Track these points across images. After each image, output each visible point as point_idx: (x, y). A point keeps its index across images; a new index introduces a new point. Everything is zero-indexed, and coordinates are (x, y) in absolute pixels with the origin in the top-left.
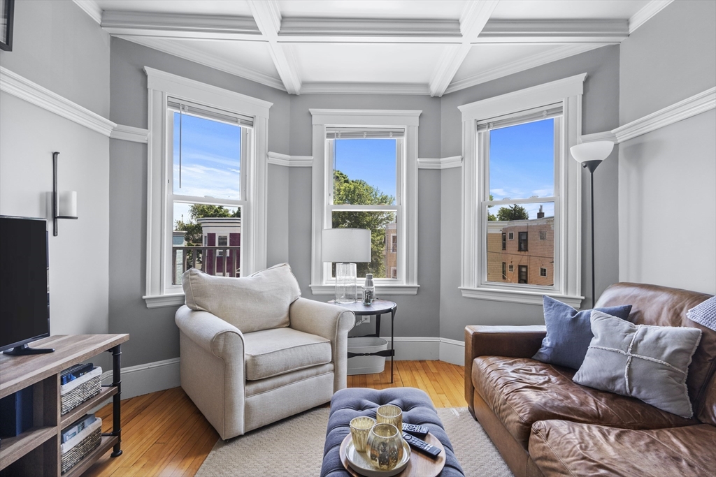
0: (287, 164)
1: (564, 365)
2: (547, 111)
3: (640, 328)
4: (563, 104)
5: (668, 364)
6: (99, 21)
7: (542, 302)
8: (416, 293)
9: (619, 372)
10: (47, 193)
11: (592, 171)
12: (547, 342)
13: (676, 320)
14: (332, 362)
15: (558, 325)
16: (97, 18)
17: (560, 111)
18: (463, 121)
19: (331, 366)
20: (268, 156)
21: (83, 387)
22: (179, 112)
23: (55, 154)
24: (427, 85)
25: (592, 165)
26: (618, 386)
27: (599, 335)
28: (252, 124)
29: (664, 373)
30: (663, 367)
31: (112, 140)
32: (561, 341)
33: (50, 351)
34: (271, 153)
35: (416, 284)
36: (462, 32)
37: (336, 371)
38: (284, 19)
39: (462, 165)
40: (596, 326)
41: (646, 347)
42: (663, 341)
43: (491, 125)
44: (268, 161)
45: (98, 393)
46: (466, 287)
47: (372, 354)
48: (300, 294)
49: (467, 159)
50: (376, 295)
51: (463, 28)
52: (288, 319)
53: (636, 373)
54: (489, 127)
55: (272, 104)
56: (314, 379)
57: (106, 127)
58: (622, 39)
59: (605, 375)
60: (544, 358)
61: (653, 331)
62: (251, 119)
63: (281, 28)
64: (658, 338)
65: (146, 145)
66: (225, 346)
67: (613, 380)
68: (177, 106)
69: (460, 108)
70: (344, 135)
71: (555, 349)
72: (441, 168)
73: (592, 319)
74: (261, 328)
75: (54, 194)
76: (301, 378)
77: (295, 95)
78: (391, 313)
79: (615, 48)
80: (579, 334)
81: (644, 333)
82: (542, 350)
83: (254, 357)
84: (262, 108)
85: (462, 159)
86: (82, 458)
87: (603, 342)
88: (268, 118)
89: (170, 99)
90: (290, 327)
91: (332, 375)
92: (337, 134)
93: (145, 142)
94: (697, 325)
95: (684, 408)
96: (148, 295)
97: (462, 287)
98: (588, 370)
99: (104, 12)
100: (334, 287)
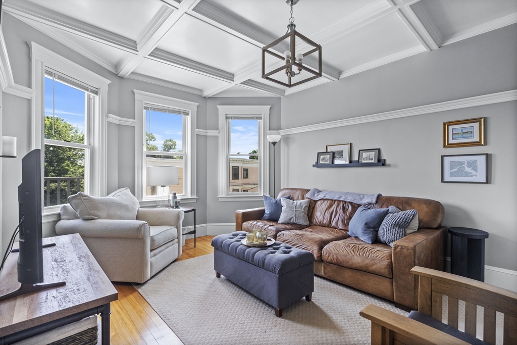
0: (117, 122)
1: (274, 219)
3: (295, 202)
4: (263, 116)
7: (263, 199)
8: (195, 201)
9: (292, 216)
11: (274, 146)
12: (267, 212)
13: (303, 198)
14: (177, 238)
15: (271, 204)
17: (261, 118)
18: (219, 113)
19: (176, 240)
20: (108, 117)
22: (52, 78)
24: (201, 91)
25: (274, 143)
26: (292, 221)
27: (285, 205)
28: (96, 93)
29: (303, 213)
30: (303, 212)
31: (5, 94)
32: (273, 211)
34: (111, 115)
35: (195, 197)
36: (234, 80)
37: (178, 242)
38: (157, 49)
39: (219, 135)
40: (284, 203)
41: (298, 207)
42: (302, 204)
44: (108, 120)
46: (221, 196)
49: (221, 133)
51: (235, 79)
53: (297, 215)
55: (111, 82)
56: (171, 247)
58: (282, 96)
59: (288, 218)
60: (266, 218)
61: (299, 202)
62: (96, 90)
63: (152, 53)
64: (301, 204)
65: (29, 101)
66: (144, 231)
67: (290, 219)
68: (50, 74)
69: (218, 107)
70: (154, 109)
71: (271, 214)
72: (208, 135)
73: (282, 201)
76: (168, 247)
77: (123, 78)
78: (193, 212)
79: (280, 99)
80: (278, 207)
81: (297, 203)
82: (265, 216)
84: (103, 83)
85: (219, 132)
87: (287, 208)
88: (107, 91)
89: (47, 68)
91: (177, 244)
92: (151, 108)
93: (29, 98)
94: (308, 198)
95: (307, 223)
97: (219, 196)
98: (283, 218)
100: (156, 201)
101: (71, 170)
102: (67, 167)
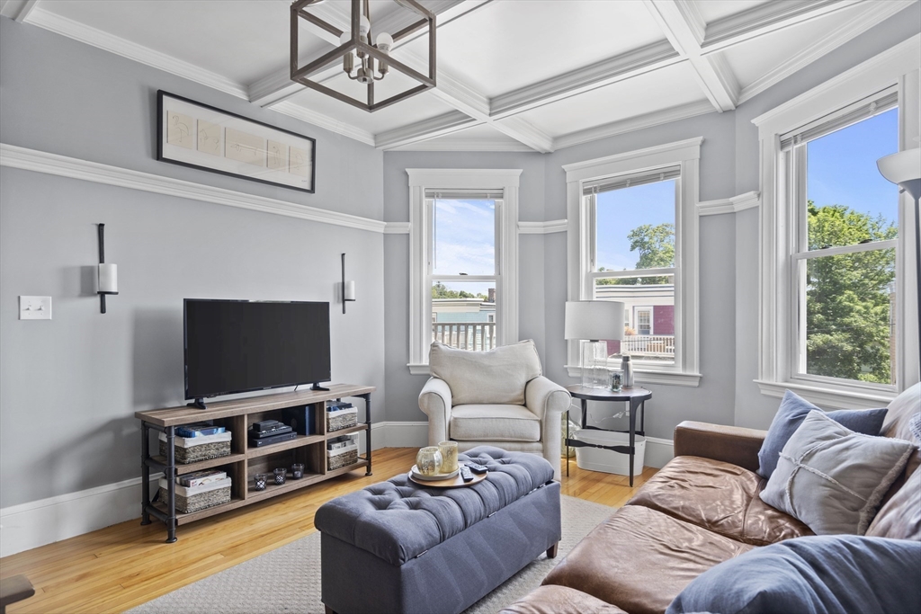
0: (541, 231)
2: (876, 102)
4: (899, 86)
5: (834, 481)
6: (373, 145)
8: (697, 384)
9: (785, 484)
10: (338, 283)
11: (917, 196)
14: (541, 441)
16: (372, 143)
17: (893, 99)
18: (760, 139)
19: (538, 446)
20: (518, 227)
21: (344, 417)
23: (343, 255)
26: (786, 505)
28: (502, 197)
29: (824, 491)
30: (825, 483)
31: (386, 235)
33: (328, 390)
34: (521, 223)
35: (697, 373)
37: (545, 452)
38: (491, 100)
39: (759, 203)
41: (824, 457)
42: (847, 454)
43: (799, 138)
44: (519, 232)
45: (355, 425)
47: (605, 447)
48: (541, 372)
49: (765, 195)
50: (636, 382)
51: (675, 47)
52: (522, 397)
53: (797, 488)
54: (795, 142)
55: (522, 170)
57: (379, 227)
59: (776, 488)
62: (501, 191)
63: (491, 109)
64: (847, 449)
65: (408, 235)
66: (428, 404)
67: (781, 494)
68: (432, 195)
69: (756, 121)
72: (735, 211)
74: (491, 401)
75: (343, 283)
77: (550, 153)
83: (455, 419)
84: (512, 177)
85: (759, 195)
86: (343, 466)
88: (518, 186)
89: (427, 191)
90: (525, 405)
92: (595, 188)
93: (407, 232)
96: (412, 363)
97: (760, 380)
99: (376, 136)
101: (858, 308)
102: (847, 303)
